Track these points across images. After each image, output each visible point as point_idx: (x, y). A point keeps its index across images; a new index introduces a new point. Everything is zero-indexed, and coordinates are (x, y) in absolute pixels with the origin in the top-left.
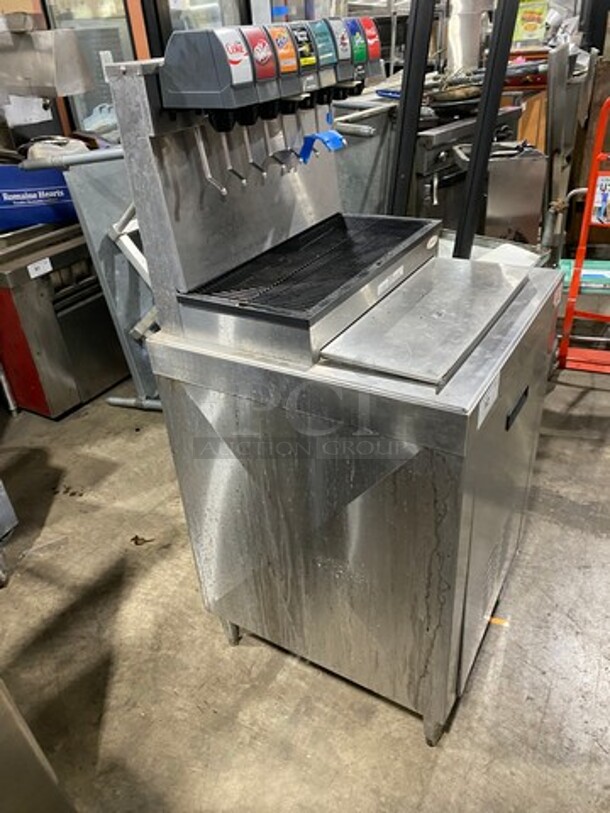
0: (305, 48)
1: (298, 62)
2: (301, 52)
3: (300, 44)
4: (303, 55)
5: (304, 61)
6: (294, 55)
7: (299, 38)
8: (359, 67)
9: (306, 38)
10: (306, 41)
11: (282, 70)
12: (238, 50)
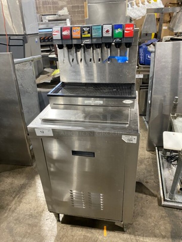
1: (81, 36)
5: (84, 36)
7: (84, 30)
8: (117, 39)
9: (88, 30)
10: (88, 31)
11: (73, 37)
12: (57, 32)
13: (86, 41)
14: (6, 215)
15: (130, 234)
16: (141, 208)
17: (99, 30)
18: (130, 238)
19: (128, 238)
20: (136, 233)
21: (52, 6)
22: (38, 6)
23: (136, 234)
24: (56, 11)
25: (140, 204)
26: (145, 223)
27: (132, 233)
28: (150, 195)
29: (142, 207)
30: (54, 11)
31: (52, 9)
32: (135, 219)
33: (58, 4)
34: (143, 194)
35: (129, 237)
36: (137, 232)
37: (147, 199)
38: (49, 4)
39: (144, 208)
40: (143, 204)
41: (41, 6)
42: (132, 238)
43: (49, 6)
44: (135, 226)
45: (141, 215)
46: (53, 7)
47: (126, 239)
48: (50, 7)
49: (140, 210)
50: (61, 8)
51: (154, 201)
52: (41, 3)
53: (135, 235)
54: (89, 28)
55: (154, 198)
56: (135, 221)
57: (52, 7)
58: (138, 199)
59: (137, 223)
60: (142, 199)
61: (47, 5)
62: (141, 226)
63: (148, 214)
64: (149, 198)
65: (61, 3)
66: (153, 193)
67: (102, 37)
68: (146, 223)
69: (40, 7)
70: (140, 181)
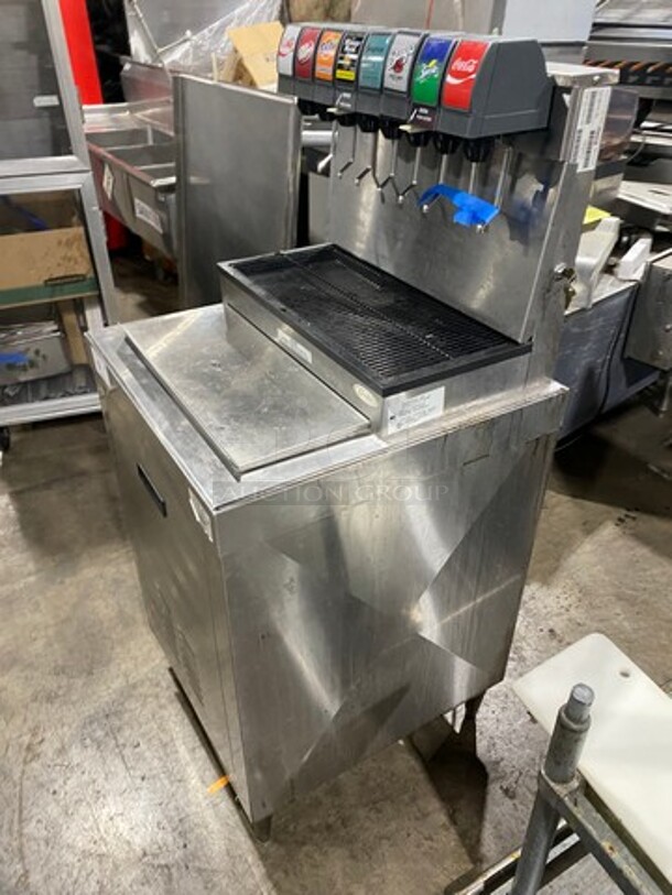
1: (334, 73)
4: (341, 67)
5: (339, 74)
6: (332, 65)
8: (422, 110)
11: (317, 75)
12: (289, 45)
13: (344, 100)
14: (115, 555)
15: (263, 857)
16: (381, 838)
18: (250, 867)
19: (246, 861)
20: (279, 875)
23: (275, 877)
25: (393, 825)
26: (335, 885)
27: (270, 861)
28: (463, 836)
29: (389, 839)
32: (325, 839)
34: (444, 811)
35: (250, 859)
36: (283, 875)
37: (435, 837)
39: (391, 846)
40: (404, 833)
42: (254, 869)
44: (301, 856)
45: (351, 851)
47: (240, 856)
49: (371, 838)
51: (448, 863)
53: (269, 876)
55: (466, 857)
56: (317, 845)
58: (407, 805)
59: (316, 856)
60: (417, 819)
62: (318, 876)
63: (378, 872)
64: (449, 840)
66: (478, 841)
67: (382, 90)
68: (339, 886)
70: (489, 769)
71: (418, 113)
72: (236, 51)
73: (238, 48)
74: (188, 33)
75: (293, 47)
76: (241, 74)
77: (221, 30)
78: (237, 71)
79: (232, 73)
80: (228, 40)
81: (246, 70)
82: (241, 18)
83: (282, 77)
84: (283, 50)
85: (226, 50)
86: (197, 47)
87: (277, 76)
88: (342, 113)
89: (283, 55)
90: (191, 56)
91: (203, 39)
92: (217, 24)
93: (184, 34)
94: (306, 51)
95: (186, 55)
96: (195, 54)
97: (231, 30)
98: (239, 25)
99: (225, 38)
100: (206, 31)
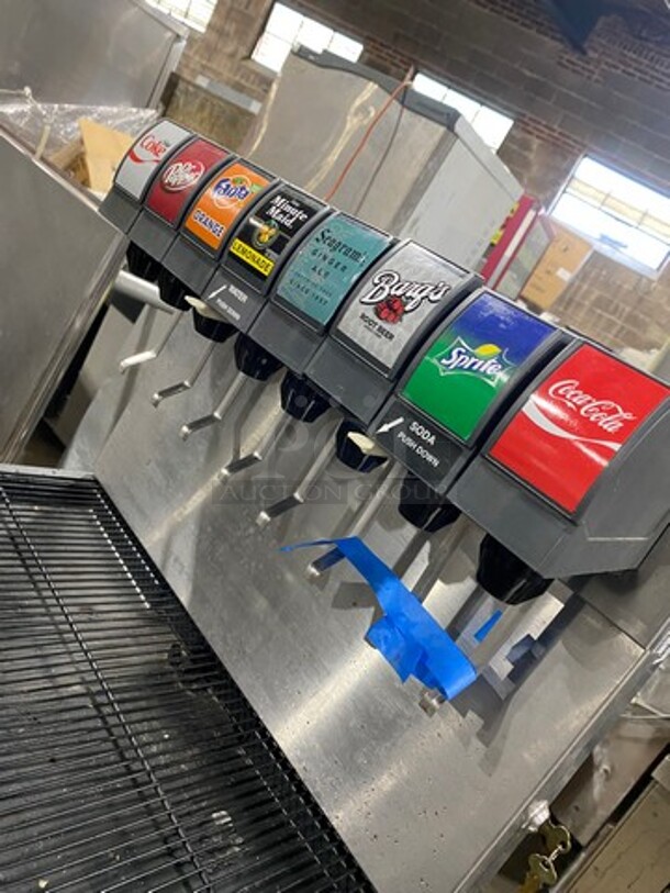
0: (266, 232)
1: (228, 241)
2: (250, 229)
3: (264, 216)
4: (248, 235)
5: (238, 247)
6: (232, 222)
7: (273, 212)
9: (288, 223)
10: (282, 226)
11: (187, 224)
12: (155, 149)
13: (226, 296)
17: (345, 260)
21: (619, 322)
22: (577, 299)
24: (623, 344)
30: (618, 340)
31: (614, 331)
33: (645, 332)
38: (614, 313)
41: (587, 303)
43: (609, 320)
46: (622, 328)
48: (611, 324)
50: (647, 347)
52: (593, 297)
54: (303, 216)
57: (618, 327)
61: (606, 311)
65: (654, 333)
67: (329, 330)
69: (579, 305)
71: (405, 427)
72: (82, 142)
73: (86, 141)
74: (28, 90)
75: (162, 156)
76: (76, 166)
77: (74, 116)
78: (74, 161)
79: (67, 161)
80: (79, 128)
81: (85, 166)
82: (102, 119)
83: (117, 191)
84: (139, 151)
85: (71, 137)
86: (36, 114)
87: (110, 185)
88: (212, 316)
89: (136, 160)
90: (27, 119)
91: (50, 111)
92: (73, 107)
93: (22, 88)
94: (183, 176)
95: (22, 115)
96: (31, 120)
97: (85, 122)
98: (98, 121)
99: (76, 125)
100: (56, 106)
